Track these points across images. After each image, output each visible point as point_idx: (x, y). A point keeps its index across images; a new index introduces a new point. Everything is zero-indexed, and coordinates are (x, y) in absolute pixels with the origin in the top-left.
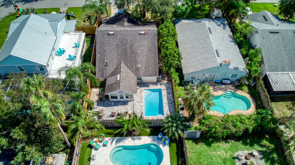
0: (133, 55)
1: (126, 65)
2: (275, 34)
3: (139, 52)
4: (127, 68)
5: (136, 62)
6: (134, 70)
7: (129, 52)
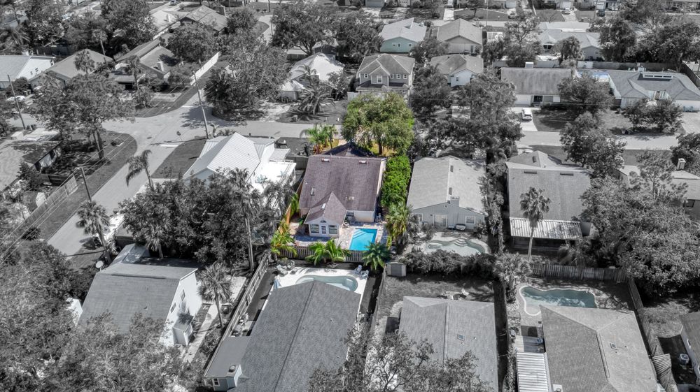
0: (347, 185)
1: (337, 196)
2: (531, 175)
4: (337, 199)
5: (349, 194)
6: (345, 202)
7: (343, 181)
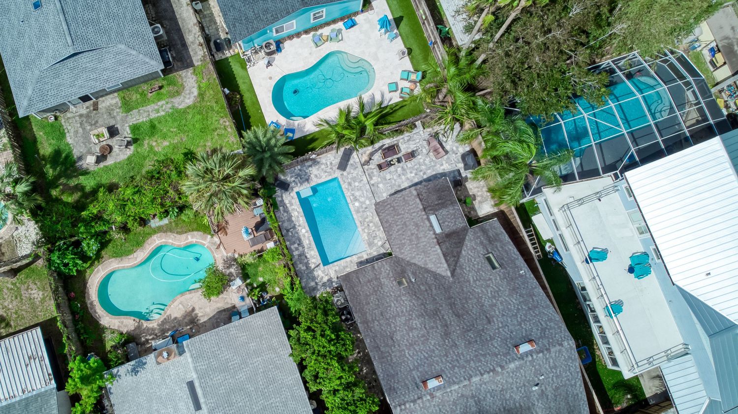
1: (435, 276)
3: (416, 323)
4: (430, 266)
5: (412, 292)
